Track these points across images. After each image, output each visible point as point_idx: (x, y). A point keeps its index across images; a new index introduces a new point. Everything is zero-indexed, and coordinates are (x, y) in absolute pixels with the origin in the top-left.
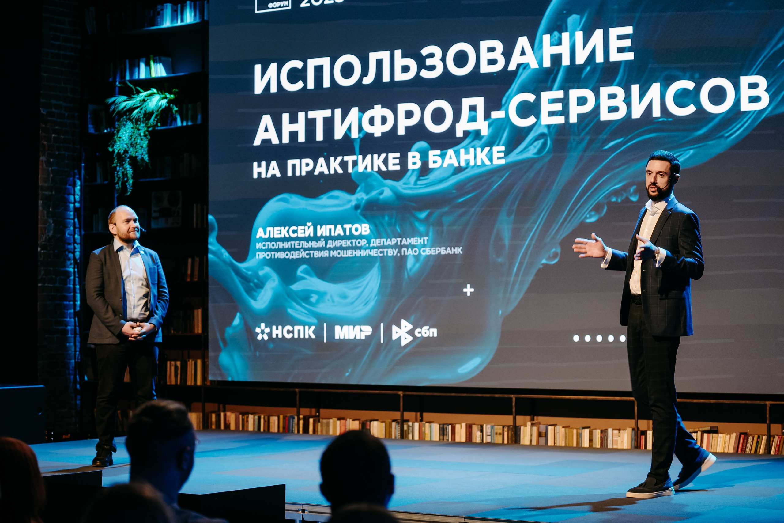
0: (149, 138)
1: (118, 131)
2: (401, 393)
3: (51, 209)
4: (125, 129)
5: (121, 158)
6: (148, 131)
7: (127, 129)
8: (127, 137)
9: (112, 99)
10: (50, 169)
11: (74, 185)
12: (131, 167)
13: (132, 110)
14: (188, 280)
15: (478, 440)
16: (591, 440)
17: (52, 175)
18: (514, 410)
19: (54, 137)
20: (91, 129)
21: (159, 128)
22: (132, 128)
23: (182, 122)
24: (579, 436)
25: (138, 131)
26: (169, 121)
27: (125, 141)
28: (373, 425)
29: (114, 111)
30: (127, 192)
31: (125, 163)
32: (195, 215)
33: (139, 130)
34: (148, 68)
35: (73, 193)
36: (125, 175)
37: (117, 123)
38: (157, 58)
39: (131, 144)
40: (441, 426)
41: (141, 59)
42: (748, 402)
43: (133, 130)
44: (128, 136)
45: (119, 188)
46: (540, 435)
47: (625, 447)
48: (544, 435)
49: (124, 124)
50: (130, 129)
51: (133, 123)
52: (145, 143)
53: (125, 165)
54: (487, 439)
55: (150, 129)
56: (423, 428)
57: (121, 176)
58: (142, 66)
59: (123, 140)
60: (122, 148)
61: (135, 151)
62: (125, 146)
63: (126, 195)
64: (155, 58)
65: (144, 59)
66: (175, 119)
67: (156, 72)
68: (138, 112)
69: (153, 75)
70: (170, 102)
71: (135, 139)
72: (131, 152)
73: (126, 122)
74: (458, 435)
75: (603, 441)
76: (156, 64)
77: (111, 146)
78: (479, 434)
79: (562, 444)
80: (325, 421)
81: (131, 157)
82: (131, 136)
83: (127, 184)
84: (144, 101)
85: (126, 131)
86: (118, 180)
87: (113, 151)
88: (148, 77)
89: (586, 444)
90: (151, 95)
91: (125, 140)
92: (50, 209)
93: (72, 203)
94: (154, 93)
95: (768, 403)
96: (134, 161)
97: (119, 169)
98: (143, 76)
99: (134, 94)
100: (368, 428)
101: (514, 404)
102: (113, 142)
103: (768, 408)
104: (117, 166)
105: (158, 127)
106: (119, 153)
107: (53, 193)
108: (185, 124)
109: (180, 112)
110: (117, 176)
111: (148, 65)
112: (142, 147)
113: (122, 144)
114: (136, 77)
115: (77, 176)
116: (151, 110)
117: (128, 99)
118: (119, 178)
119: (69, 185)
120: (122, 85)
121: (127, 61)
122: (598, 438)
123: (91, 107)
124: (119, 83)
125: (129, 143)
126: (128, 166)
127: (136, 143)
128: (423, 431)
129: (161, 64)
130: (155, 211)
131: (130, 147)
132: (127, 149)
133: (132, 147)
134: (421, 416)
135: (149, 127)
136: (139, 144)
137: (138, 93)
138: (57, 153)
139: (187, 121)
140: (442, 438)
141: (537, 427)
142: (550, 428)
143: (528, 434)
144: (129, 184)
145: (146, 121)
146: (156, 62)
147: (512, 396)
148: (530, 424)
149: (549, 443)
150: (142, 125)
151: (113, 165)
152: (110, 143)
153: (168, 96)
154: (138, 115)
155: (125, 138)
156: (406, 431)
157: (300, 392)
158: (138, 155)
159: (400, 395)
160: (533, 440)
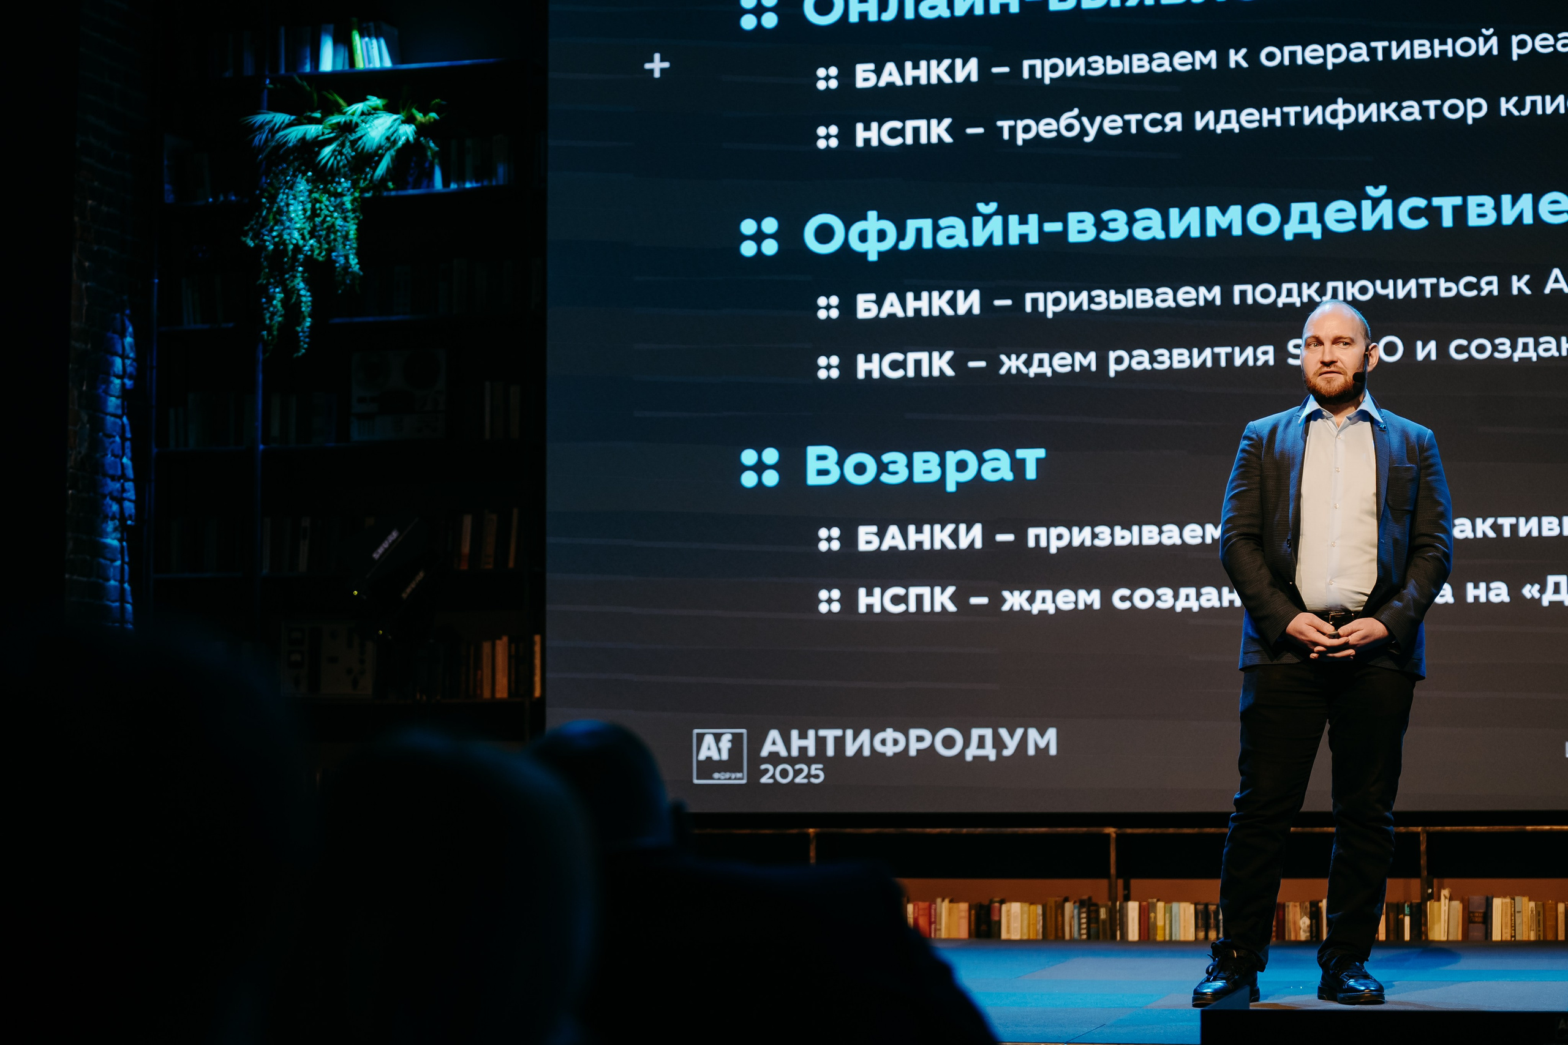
0: (362, 217)
1: (272, 199)
2: (1111, 831)
3: (84, 388)
4: (291, 191)
6: (360, 199)
7: (298, 195)
8: (301, 213)
9: (262, 118)
10: (84, 285)
11: (123, 333)
12: (308, 287)
14: (464, 567)
15: (1303, 936)
17: (86, 303)
18: (1423, 862)
19: (91, 207)
21: (393, 193)
22: (311, 191)
23: (446, 183)
25: (332, 198)
26: (411, 179)
27: (296, 223)
28: (1008, 911)
29: (263, 146)
30: (297, 348)
31: (294, 275)
32: (487, 409)
33: (337, 195)
34: (344, 48)
35: (120, 352)
36: (291, 306)
37: (265, 179)
38: (371, 24)
39: (313, 231)
40: (1200, 907)
41: (325, 25)
43: (313, 195)
44: (304, 209)
46: (1468, 919)
48: (1480, 919)
49: (285, 182)
50: (309, 193)
52: (352, 229)
53: (292, 283)
55: (367, 195)
56: (1152, 915)
57: (280, 308)
58: (328, 44)
59: (291, 220)
60: (290, 240)
61: (326, 246)
62: (296, 235)
63: (295, 355)
64: (364, 25)
65: (331, 27)
66: (428, 175)
67: (368, 58)
68: (334, 151)
69: (360, 65)
70: (421, 131)
71: (324, 217)
72: (312, 251)
73: (295, 176)
76: (367, 39)
77: (251, 234)
78: (1305, 922)
79: (1529, 937)
81: (309, 262)
82: (313, 210)
83: (299, 329)
84: (352, 125)
85: (295, 198)
86: (271, 319)
87: (261, 247)
88: (346, 68)
90: (370, 113)
91: (296, 219)
92: (82, 386)
93: (118, 376)
94: (378, 109)
97: (275, 292)
98: (327, 64)
99: (315, 110)
100: (996, 918)
101: (1423, 847)
102: (257, 223)
104: (269, 283)
106: (277, 253)
107: (89, 346)
108: (454, 186)
109: (443, 156)
110: (267, 309)
111: (343, 42)
112: (346, 237)
113: (287, 228)
114: (309, 68)
115: (128, 312)
117: (296, 122)
118: (274, 314)
119: (115, 332)
120: (278, 85)
121: (283, 30)
123: (171, 141)
125: (305, 229)
126: (302, 285)
127: (330, 228)
128: (1152, 919)
129: (382, 42)
131: (307, 237)
132: (301, 242)
133: (315, 237)
134: (1127, 887)
135: (363, 191)
137: (332, 107)
138: (96, 248)
139: (461, 179)
140: (1201, 935)
141: (1462, 901)
142: (1497, 903)
143: (1444, 917)
144: (303, 328)
145: (351, 176)
146: (366, 34)
147: (1420, 829)
148: (1448, 895)
149: (1496, 936)
150: (345, 185)
151: (260, 281)
152: (246, 228)
153: (419, 116)
154: (336, 158)
155: (297, 216)
156: (1104, 921)
157: (817, 835)
158: (336, 256)
159: (1108, 835)
160: (1451, 930)
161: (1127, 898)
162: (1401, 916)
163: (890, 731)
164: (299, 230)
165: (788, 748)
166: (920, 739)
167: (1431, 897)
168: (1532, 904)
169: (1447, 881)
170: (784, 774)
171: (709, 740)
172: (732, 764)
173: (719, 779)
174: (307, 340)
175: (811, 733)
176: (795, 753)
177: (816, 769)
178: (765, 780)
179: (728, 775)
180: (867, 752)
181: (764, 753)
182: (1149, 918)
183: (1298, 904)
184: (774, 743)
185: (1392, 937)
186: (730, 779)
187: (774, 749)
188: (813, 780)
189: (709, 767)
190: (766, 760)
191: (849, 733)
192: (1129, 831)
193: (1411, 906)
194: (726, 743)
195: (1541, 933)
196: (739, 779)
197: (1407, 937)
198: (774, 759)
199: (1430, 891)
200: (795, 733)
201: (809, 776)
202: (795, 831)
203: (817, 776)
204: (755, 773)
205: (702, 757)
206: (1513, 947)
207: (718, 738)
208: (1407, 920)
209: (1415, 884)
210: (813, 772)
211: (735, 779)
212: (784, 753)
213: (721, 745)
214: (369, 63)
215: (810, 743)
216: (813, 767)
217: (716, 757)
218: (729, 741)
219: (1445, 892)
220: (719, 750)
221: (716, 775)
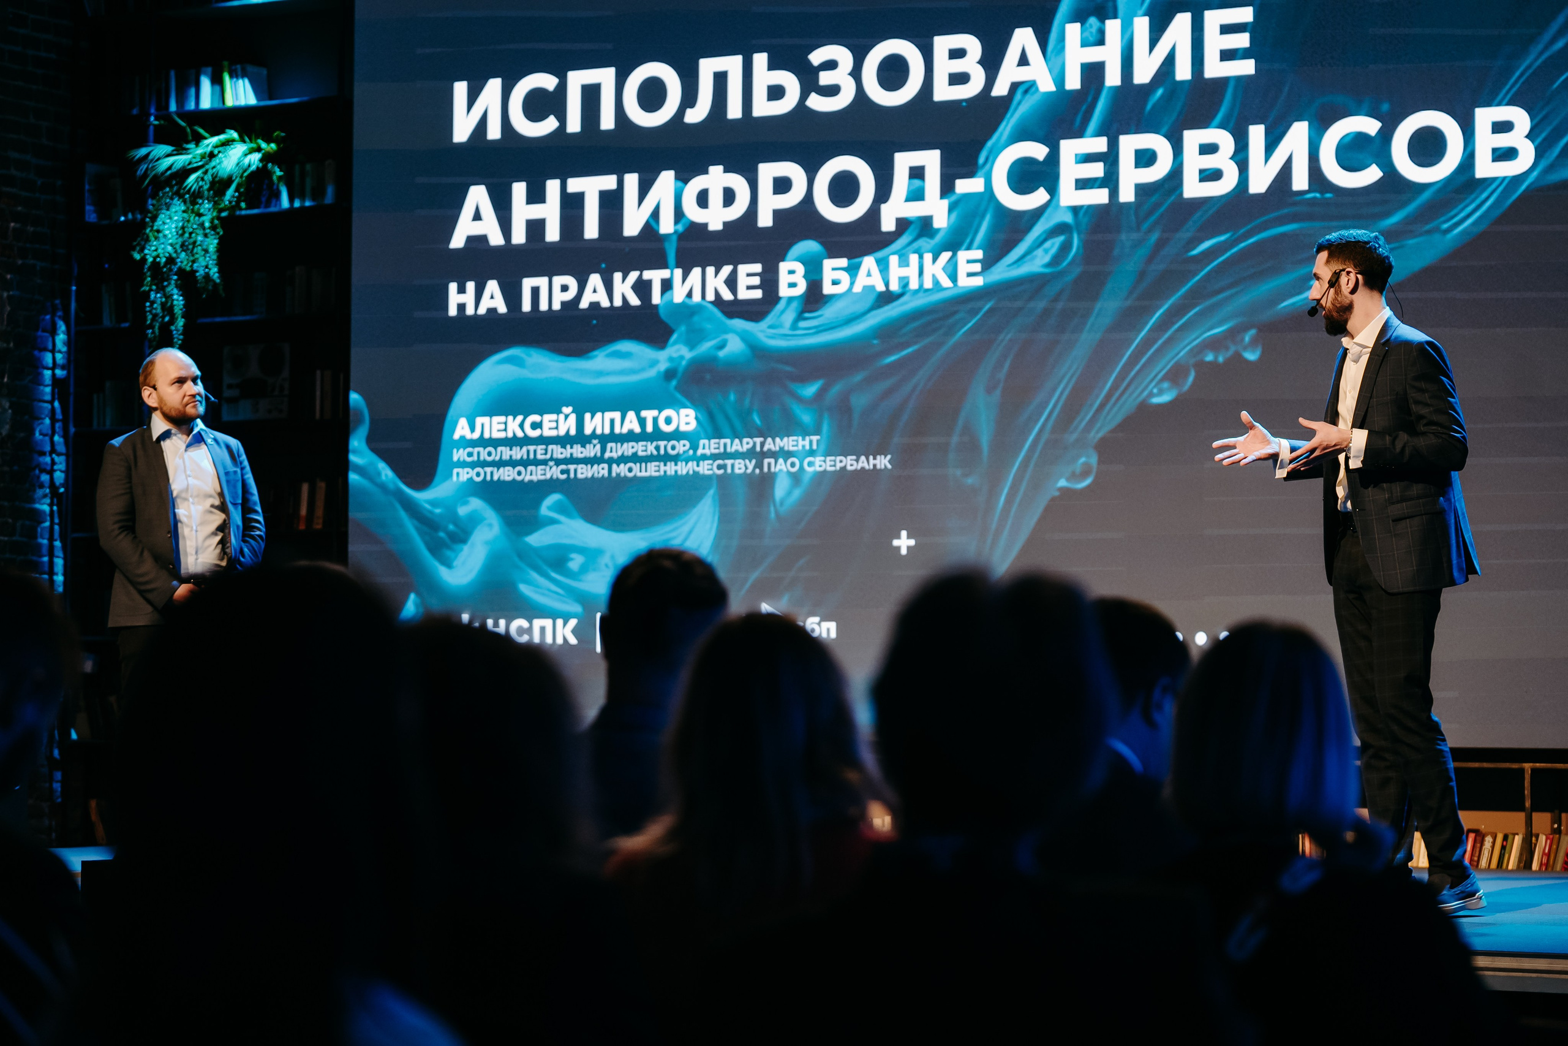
0: (221, 233)
1: (154, 218)
3: (6, 380)
4: (168, 212)
5: (159, 272)
6: (219, 218)
7: (173, 215)
8: (174, 230)
9: (143, 151)
10: (5, 294)
11: (54, 332)
12: (181, 293)
13: (186, 172)
14: (302, 527)
17: (8, 308)
19: (14, 229)
20: (91, 215)
21: (243, 212)
22: (184, 212)
23: (291, 200)
25: (197, 218)
26: (264, 199)
27: (169, 239)
29: (145, 175)
31: (169, 284)
32: (318, 393)
33: (200, 215)
34: (217, 88)
35: (50, 347)
36: (168, 309)
37: (150, 201)
38: (239, 67)
39: (182, 245)
41: (204, 69)
42: (1485, 765)
43: (185, 215)
44: (176, 228)
45: (155, 337)
49: (166, 204)
50: (181, 213)
51: (185, 202)
52: (212, 244)
53: (168, 289)
55: (224, 214)
57: (159, 310)
58: (206, 84)
59: (165, 236)
60: (163, 253)
61: (192, 258)
62: (169, 249)
64: (233, 67)
65: (209, 70)
66: (277, 195)
67: (236, 96)
68: (198, 178)
69: (230, 102)
70: (267, 158)
71: (191, 234)
72: (182, 262)
73: (172, 199)
76: (235, 79)
77: (138, 248)
81: (181, 272)
82: (183, 228)
83: (173, 328)
84: (212, 155)
85: (170, 218)
86: (153, 320)
87: (144, 260)
88: (218, 105)
90: (226, 143)
91: (170, 236)
92: (3, 378)
93: (48, 369)
94: (233, 141)
95: (1527, 766)
96: (187, 279)
97: (155, 297)
98: (206, 103)
99: (188, 142)
102: (142, 240)
103: (1528, 777)
104: (151, 290)
105: (241, 209)
106: (155, 264)
107: (12, 345)
108: (297, 204)
109: (288, 180)
110: (150, 312)
111: (217, 81)
112: (206, 251)
113: (163, 243)
114: (191, 106)
115: (60, 313)
116: (225, 176)
117: (175, 152)
118: (155, 316)
119: (44, 331)
120: (162, 122)
121: (172, 74)
123: (91, 169)
124: (156, 119)
125: (177, 243)
126: (175, 291)
127: (195, 243)
129: (246, 81)
130: (230, 386)
131: (179, 251)
132: (174, 255)
133: (183, 250)
135: (221, 211)
136: (200, 245)
137: (198, 139)
138: (20, 262)
139: (303, 199)
144: (176, 327)
145: (214, 198)
146: (234, 76)
150: (207, 206)
151: (143, 289)
152: (135, 243)
153: (264, 145)
154: (198, 184)
155: (171, 233)
158: (197, 267)
164: (171, 245)
174: (181, 337)
214: (237, 99)
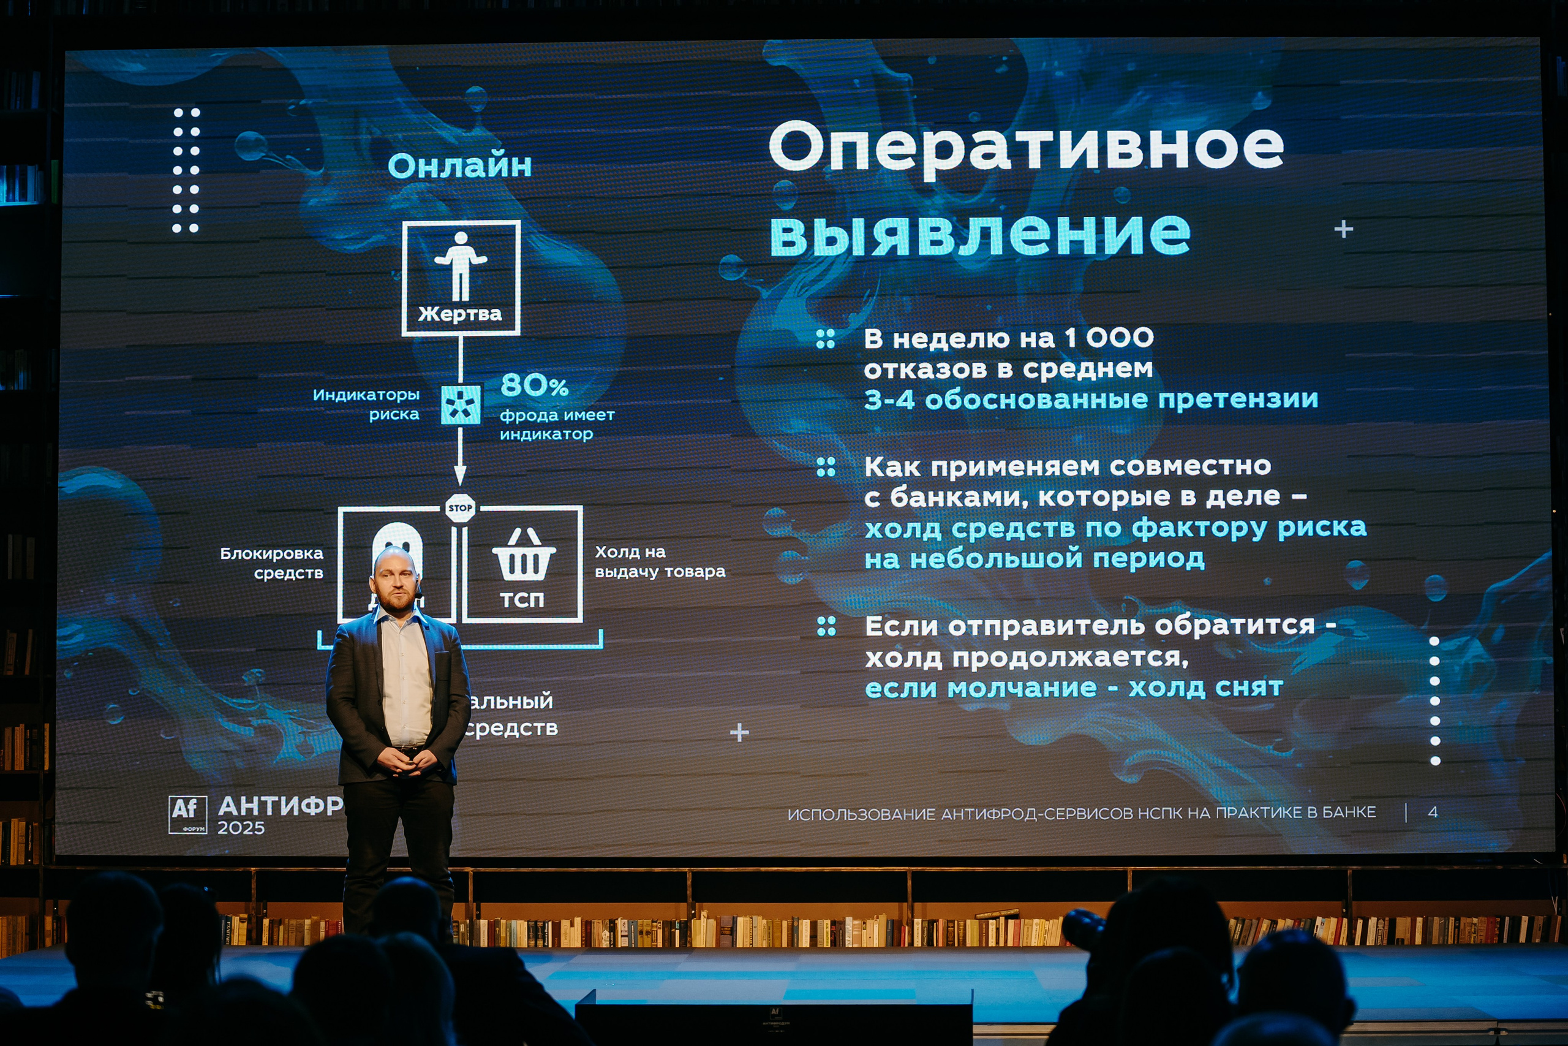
2: (469, 869)
15: (605, 944)
16: (814, 937)
18: (689, 892)
24: (793, 931)
40: (532, 924)
42: (1097, 868)
46: (720, 932)
47: (876, 945)
48: (728, 932)
54: (622, 942)
56: (497, 928)
74: (566, 939)
75: (837, 937)
78: (607, 934)
79: (762, 944)
80: (293, 922)
89: (805, 941)
95: (1130, 869)
101: (689, 882)
103: (1130, 876)
122: (827, 932)
128: (498, 933)
134: (478, 908)
140: (532, 943)
141: (716, 919)
142: (740, 921)
143: (703, 930)
147: (686, 869)
148: (706, 916)
149: (739, 944)
156: (463, 934)
157: (257, 872)
159: (468, 873)
160: (708, 940)
161: (479, 917)
162: (673, 930)
163: (313, 797)
165: (239, 809)
166: (335, 803)
167: (694, 916)
168: (765, 921)
169: (705, 904)
170: (235, 828)
171: (180, 803)
172: (197, 821)
173: (187, 831)
175: (256, 799)
176: (243, 813)
177: (259, 825)
178: (220, 832)
179: (194, 829)
180: (296, 813)
181: (221, 813)
182: (495, 931)
183: (600, 921)
184: (228, 806)
185: (667, 945)
186: (195, 831)
187: (228, 810)
188: (256, 832)
189: (180, 822)
190: (222, 818)
191: (283, 799)
192: (482, 870)
193: (680, 923)
194: (192, 806)
195: (771, 942)
196: (202, 832)
197: (677, 945)
198: (228, 817)
199: (693, 912)
200: (243, 799)
201: (254, 829)
202: (241, 869)
203: (260, 830)
204: (215, 827)
205: (175, 815)
206: (751, 951)
207: (187, 802)
208: (677, 932)
209: (683, 906)
210: (257, 827)
211: (199, 831)
212: (235, 813)
213: (189, 807)
215: (255, 806)
216: (257, 823)
217: (185, 815)
218: (195, 804)
219: (704, 913)
220: (188, 810)
221: (185, 829)
